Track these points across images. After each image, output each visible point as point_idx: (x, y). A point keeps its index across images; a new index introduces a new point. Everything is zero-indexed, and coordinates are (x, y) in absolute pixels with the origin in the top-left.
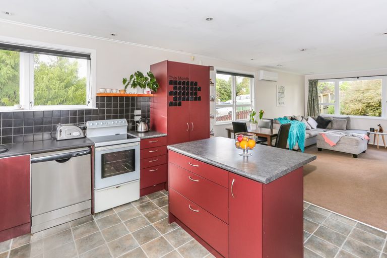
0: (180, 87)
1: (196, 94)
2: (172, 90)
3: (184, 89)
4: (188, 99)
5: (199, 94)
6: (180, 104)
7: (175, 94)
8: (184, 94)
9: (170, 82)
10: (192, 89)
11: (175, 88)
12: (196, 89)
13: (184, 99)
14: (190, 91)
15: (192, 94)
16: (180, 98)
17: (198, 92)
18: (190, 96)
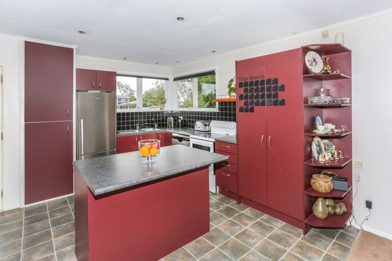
0: (252, 89)
1: (276, 96)
2: (243, 93)
3: (257, 90)
4: (263, 104)
5: (281, 95)
6: (252, 110)
7: (246, 97)
8: (257, 97)
9: (239, 85)
10: (269, 89)
11: (246, 91)
12: (276, 88)
13: (257, 104)
14: (266, 93)
15: (269, 96)
16: (252, 103)
17: (280, 93)
18: (266, 100)
